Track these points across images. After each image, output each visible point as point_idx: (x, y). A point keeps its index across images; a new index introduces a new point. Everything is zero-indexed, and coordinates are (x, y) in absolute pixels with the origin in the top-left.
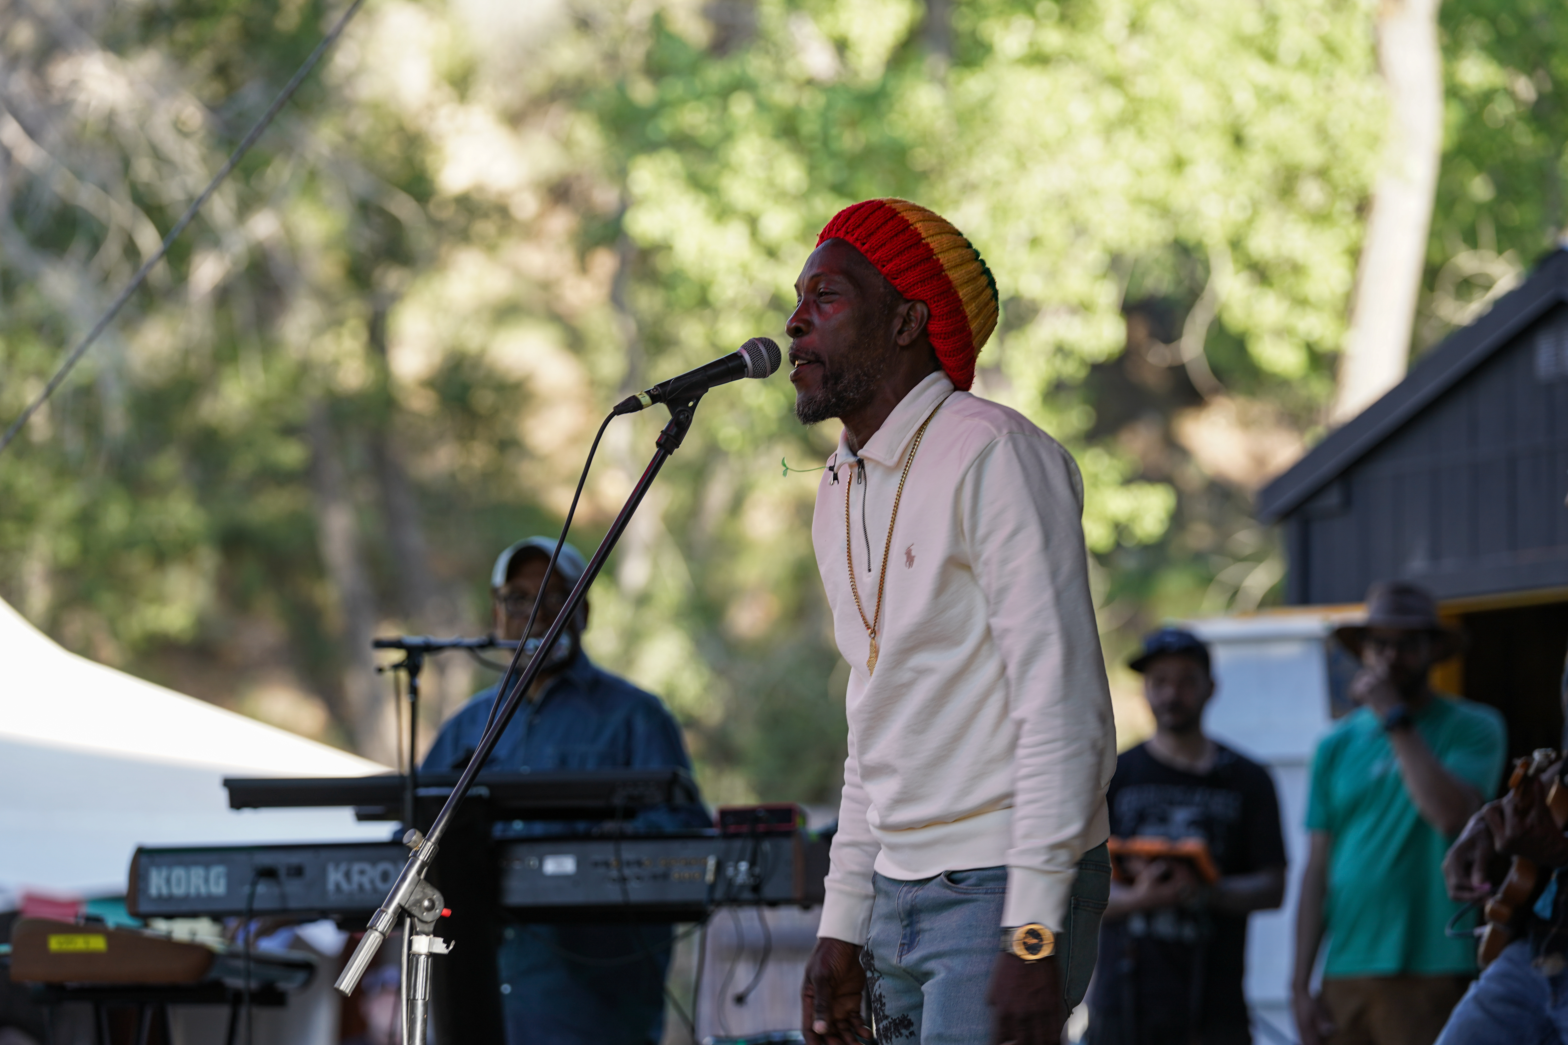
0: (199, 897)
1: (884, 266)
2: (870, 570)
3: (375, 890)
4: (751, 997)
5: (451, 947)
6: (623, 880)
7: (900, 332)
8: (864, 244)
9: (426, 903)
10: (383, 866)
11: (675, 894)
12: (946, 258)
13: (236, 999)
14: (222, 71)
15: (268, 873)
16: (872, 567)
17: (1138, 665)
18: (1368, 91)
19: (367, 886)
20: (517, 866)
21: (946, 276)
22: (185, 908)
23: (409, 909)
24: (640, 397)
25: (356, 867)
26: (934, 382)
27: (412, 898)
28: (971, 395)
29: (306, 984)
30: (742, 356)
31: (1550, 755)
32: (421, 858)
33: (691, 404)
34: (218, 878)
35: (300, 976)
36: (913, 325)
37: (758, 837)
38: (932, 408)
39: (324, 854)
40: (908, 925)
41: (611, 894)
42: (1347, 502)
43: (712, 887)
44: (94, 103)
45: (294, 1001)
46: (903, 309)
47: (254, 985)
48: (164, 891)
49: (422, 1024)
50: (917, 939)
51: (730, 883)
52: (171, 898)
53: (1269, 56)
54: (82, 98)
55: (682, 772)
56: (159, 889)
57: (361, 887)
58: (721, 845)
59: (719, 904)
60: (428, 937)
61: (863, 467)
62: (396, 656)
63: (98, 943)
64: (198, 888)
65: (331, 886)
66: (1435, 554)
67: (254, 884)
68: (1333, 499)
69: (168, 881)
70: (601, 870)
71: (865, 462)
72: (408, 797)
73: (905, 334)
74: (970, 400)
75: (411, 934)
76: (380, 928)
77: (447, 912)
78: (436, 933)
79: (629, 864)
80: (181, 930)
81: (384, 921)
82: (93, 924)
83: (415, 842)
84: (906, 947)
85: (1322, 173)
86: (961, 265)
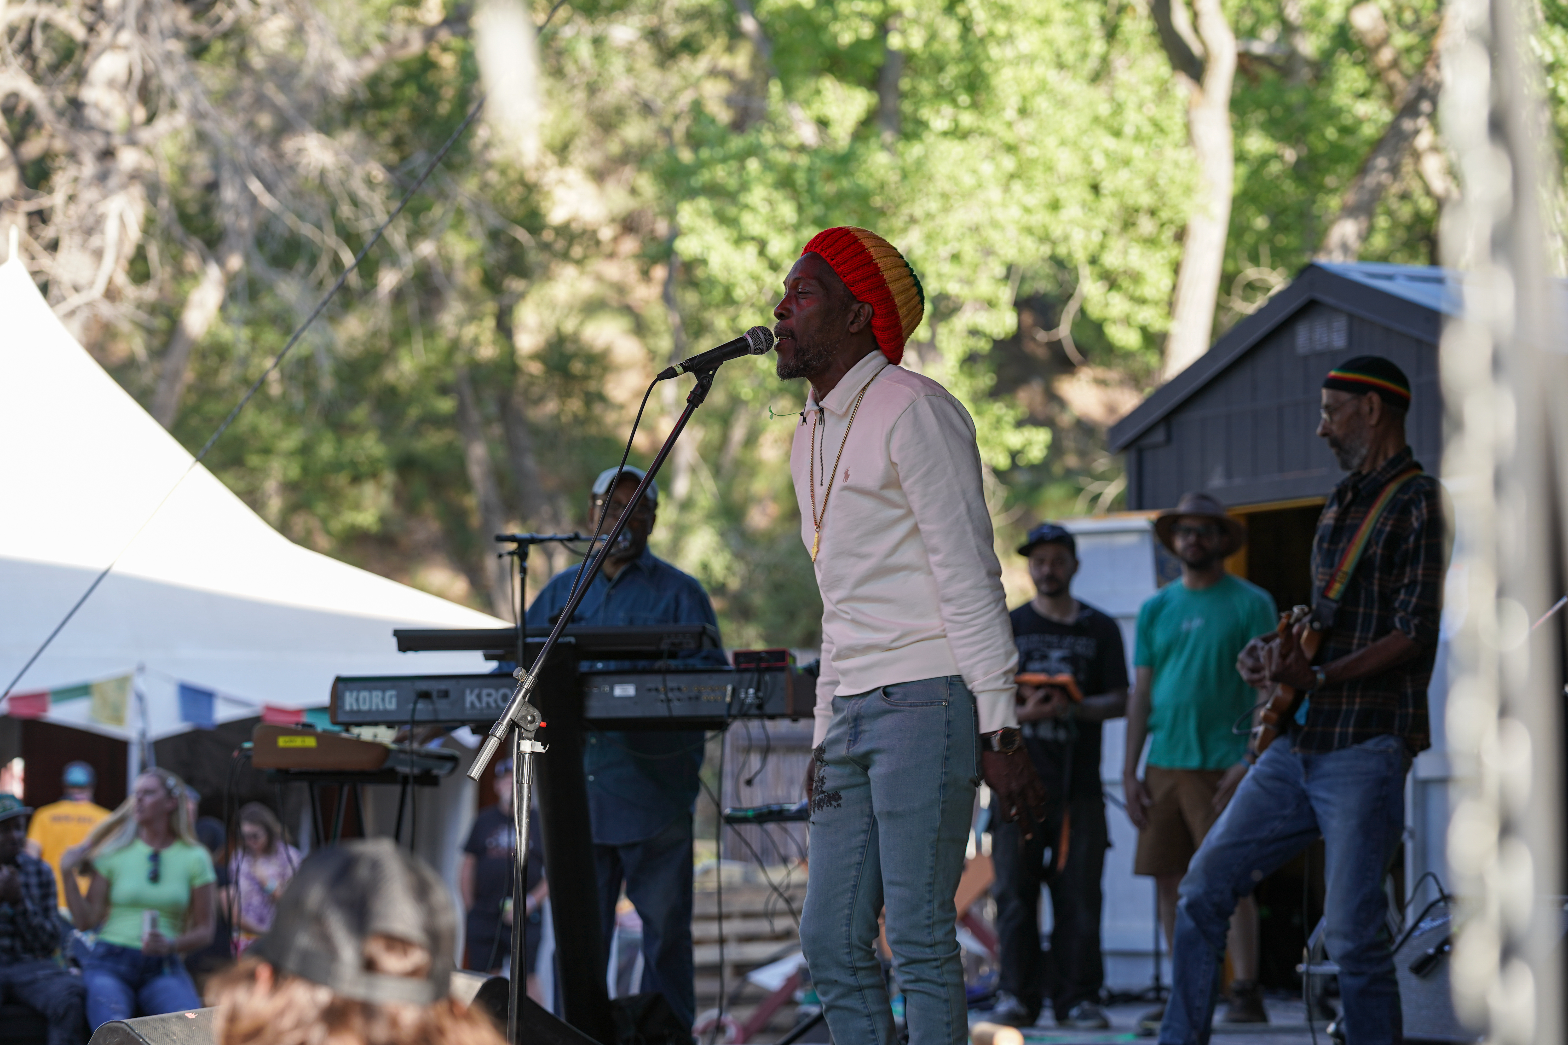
0: (378, 711)
1: (845, 277)
2: (822, 485)
3: (498, 707)
4: (757, 780)
5: (547, 748)
6: (669, 700)
7: (852, 323)
8: (833, 260)
9: (529, 718)
10: (502, 691)
11: (704, 711)
12: (889, 275)
13: (405, 780)
14: (398, 143)
15: (425, 695)
16: (823, 483)
17: (1024, 551)
18: (1184, 156)
19: (493, 705)
20: (595, 690)
21: (888, 287)
22: (369, 719)
23: (517, 722)
24: (675, 368)
25: (485, 692)
26: (874, 357)
27: (519, 714)
28: (901, 368)
29: (453, 770)
30: (747, 339)
31: (1304, 609)
32: (526, 687)
33: (711, 373)
34: (391, 697)
35: (449, 765)
36: (862, 319)
37: (761, 671)
38: (871, 376)
39: (463, 682)
40: (853, 727)
41: (661, 711)
42: (1169, 439)
43: (730, 705)
44: (313, 164)
45: (443, 782)
46: (855, 307)
47: (416, 771)
48: (355, 707)
49: (527, 801)
50: (860, 737)
51: (742, 703)
52: (359, 712)
53: (1117, 133)
54: (304, 161)
55: (708, 626)
56: (351, 705)
57: (488, 704)
58: (736, 677)
59: (735, 717)
60: (531, 742)
61: (823, 414)
62: (513, 546)
63: (310, 742)
64: (377, 705)
65: (468, 705)
66: (1229, 475)
67: (415, 703)
68: (1159, 436)
69: (357, 700)
70: (654, 693)
71: (825, 410)
72: (520, 643)
73: (855, 325)
74: (899, 371)
75: (519, 739)
76: (498, 735)
77: (544, 724)
78: (536, 739)
79: (672, 690)
80: (366, 734)
81: (500, 730)
82: (307, 729)
83: (521, 676)
84: (852, 743)
85: (1153, 213)
86: (899, 280)
